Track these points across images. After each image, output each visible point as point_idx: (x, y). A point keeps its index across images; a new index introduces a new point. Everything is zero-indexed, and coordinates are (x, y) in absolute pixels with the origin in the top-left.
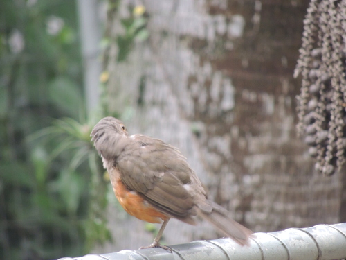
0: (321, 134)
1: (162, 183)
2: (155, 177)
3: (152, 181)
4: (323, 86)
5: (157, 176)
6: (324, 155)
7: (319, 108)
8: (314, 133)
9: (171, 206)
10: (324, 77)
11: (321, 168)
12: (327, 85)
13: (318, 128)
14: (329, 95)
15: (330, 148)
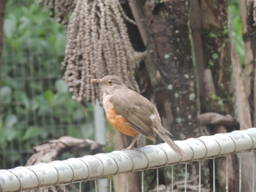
0: (77, 82)
1: (138, 113)
2: (134, 108)
3: (132, 110)
4: (78, 58)
5: (136, 108)
6: (78, 92)
7: (75, 68)
8: (72, 81)
9: (141, 128)
10: (79, 53)
11: (76, 99)
12: (81, 57)
13: (74, 79)
14: (81, 62)
15: (81, 88)
